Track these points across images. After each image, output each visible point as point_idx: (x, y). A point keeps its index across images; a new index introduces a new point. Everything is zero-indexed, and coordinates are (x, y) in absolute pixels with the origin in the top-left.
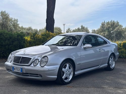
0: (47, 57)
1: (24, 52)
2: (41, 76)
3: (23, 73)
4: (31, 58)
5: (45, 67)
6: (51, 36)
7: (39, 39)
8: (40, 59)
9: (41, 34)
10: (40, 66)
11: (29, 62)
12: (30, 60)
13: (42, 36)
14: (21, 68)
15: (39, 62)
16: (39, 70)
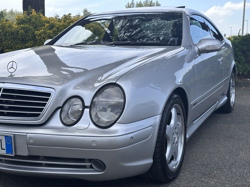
0: (118, 88)
1: (12, 70)
2: (101, 165)
3: (17, 156)
4: (49, 95)
5: (115, 132)
6: (47, 25)
7: (12, 33)
8: (88, 95)
9: (17, 20)
10: (93, 126)
11: (41, 110)
12: (47, 100)
13: (18, 24)
14: (6, 137)
15: (84, 107)
16: (93, 141)
